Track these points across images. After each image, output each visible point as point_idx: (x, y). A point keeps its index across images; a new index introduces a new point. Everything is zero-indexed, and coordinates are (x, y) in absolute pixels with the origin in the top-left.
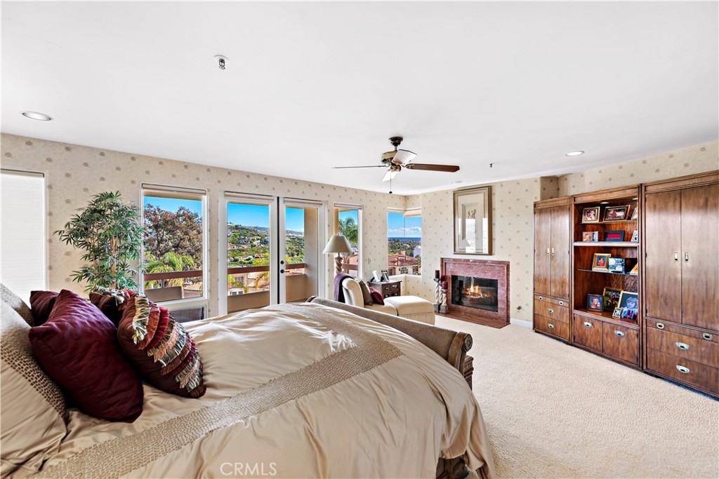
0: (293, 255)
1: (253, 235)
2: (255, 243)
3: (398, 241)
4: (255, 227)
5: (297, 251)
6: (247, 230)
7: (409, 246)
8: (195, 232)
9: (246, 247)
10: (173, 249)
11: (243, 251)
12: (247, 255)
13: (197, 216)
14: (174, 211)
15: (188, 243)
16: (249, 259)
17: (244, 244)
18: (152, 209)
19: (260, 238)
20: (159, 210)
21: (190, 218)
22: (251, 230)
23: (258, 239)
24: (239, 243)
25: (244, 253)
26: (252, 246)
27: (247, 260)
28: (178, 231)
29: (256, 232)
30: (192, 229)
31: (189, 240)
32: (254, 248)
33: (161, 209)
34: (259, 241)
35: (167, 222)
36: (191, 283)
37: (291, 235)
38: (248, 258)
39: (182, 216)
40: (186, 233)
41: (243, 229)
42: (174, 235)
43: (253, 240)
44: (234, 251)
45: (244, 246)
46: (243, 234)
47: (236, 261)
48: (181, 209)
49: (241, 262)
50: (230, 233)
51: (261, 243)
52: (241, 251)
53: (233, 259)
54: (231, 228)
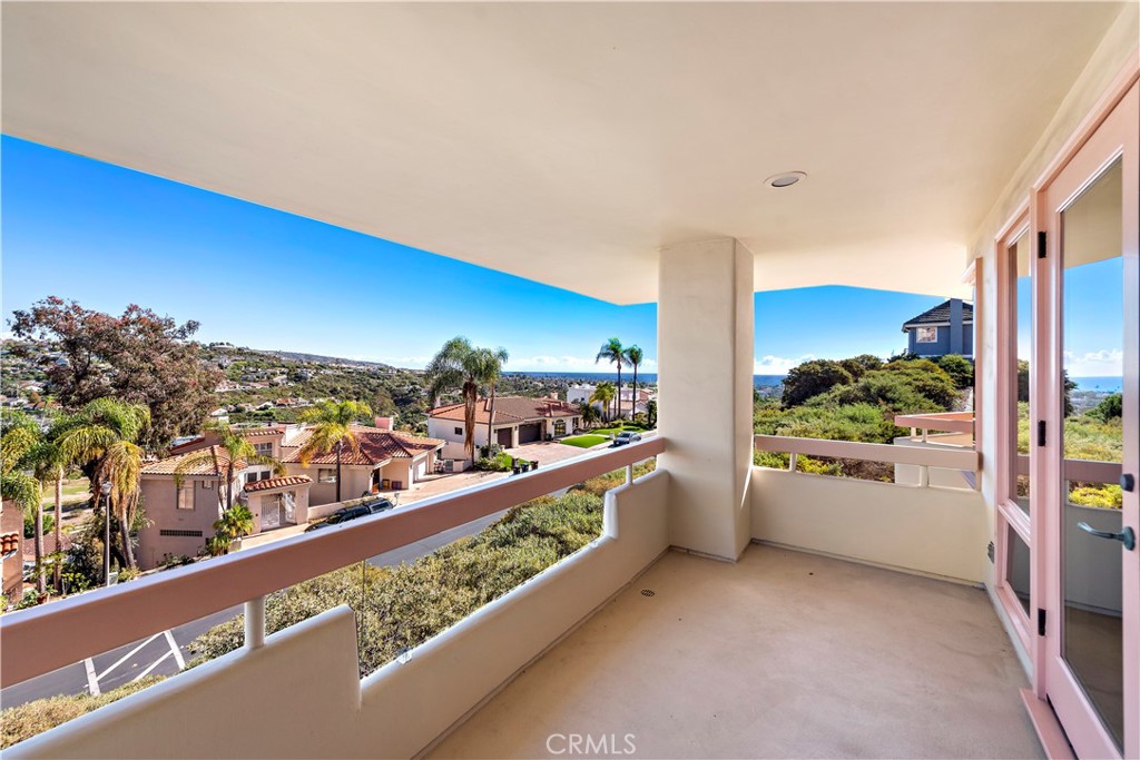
1: (274, 366)
2: (277, 379)
3: (524, 377)
4: (277, 353)
5: (355, 393)
6: (262, 356)
7: (541, 385)
8: (165, 356)
9: (259, 386)
10: (114, 391)
11: (254, 393)
12: (261, 401)
13: (171, 324)
14: (117, 313)
15: (150, 378)
16: (266, 408)
17: (255, 381)
18: (60, 307)
19: (286, 370)
20: (76, 309)
21: (155, 328)
22: (268, 357)
23: (283, 373)
24: (246, 380)
25: (255, 397)
26: (272, 385)
27: (261, 409)
28: (126, 353)
29: (279, 360)
30: (160, 349)
31: (154, 372)
32: (275, 388)
33: (85, 309)
34: (285, 376)
35: (98, 335)
36: (155, 459)
37: (344, 366)
38: (263, 406)
39: (133, 323)
40: (146, 358)
41: (253, 354)
43: (274, 374)
44: (235, 393)
45: (255, 385)
46: (252, 364)
47: (239, 410)
48: (132, 309)
49: (250, 414)
50: (226, 362)
51: (289, 379)
52: (249, 393)
53: (233, 408)
54: (229, 353)
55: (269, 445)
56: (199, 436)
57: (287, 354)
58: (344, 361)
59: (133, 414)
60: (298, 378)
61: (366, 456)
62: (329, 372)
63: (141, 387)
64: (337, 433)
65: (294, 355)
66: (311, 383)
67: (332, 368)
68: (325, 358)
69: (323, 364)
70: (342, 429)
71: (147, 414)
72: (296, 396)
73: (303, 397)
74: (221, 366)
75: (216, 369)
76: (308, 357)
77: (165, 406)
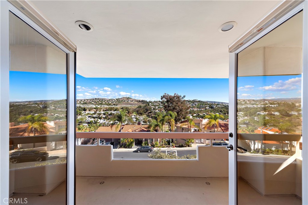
0: (225, 114)
1: (206, 105)
2: (207, 108)
4: (207, 101)
6: (204, 102)
8: (180, 103)
9: (203, 109)
10: (172, 110)
13: (181, 96)
14: (173, 95)
16: (204, 115)
18: (166, 95)
19: (209, 106)
20: (168, 95)
22: (205, 102)
23: (208, 106)
24: (200, 108)
25: (202, 112)
26: (206, 109)
27: (203, 115)
29: (207, 103)
31: (178, 106)
35: (171, 99)
37: (224, 104)
39: (175, 97)
40: (177, 103)
41: (202, 102)
42: (173, 104)
43: (206, 106)
44: (198, 111)
46: (201, 104)
47: (199, 115)
48: (175, 94)
49: (201, 116)
50: (197, 104)
51: (210, 108)
52: (201, 111)
53: (197, 114)
54: (197, 102)
55: (199, 123)
56: (185, 120)
57: (209, 102)
58: (224, 103)
59: (174, 114)
60: (212, 108)
61: (222, 130)
62: (220, 106)
63: (176, 109)
64: (213, 122)
65: (211, 102)
66: (215, 109)
67: (220, 105)
68: (219, 102)
69: (218, 104)
70: (215, 121)
71: (176, 114)
72: (211, 112)
73: (213, 112)
74: (195, 105)
75: (194, 105)
76: (215, 102)
77: (180, 113)
